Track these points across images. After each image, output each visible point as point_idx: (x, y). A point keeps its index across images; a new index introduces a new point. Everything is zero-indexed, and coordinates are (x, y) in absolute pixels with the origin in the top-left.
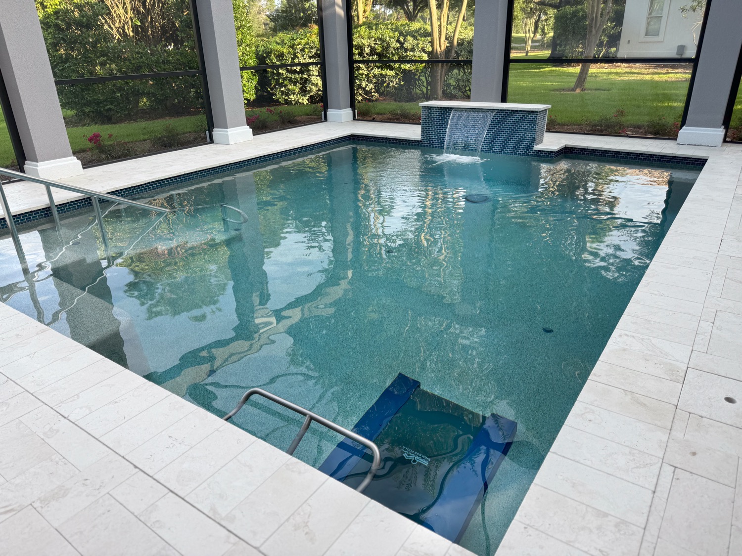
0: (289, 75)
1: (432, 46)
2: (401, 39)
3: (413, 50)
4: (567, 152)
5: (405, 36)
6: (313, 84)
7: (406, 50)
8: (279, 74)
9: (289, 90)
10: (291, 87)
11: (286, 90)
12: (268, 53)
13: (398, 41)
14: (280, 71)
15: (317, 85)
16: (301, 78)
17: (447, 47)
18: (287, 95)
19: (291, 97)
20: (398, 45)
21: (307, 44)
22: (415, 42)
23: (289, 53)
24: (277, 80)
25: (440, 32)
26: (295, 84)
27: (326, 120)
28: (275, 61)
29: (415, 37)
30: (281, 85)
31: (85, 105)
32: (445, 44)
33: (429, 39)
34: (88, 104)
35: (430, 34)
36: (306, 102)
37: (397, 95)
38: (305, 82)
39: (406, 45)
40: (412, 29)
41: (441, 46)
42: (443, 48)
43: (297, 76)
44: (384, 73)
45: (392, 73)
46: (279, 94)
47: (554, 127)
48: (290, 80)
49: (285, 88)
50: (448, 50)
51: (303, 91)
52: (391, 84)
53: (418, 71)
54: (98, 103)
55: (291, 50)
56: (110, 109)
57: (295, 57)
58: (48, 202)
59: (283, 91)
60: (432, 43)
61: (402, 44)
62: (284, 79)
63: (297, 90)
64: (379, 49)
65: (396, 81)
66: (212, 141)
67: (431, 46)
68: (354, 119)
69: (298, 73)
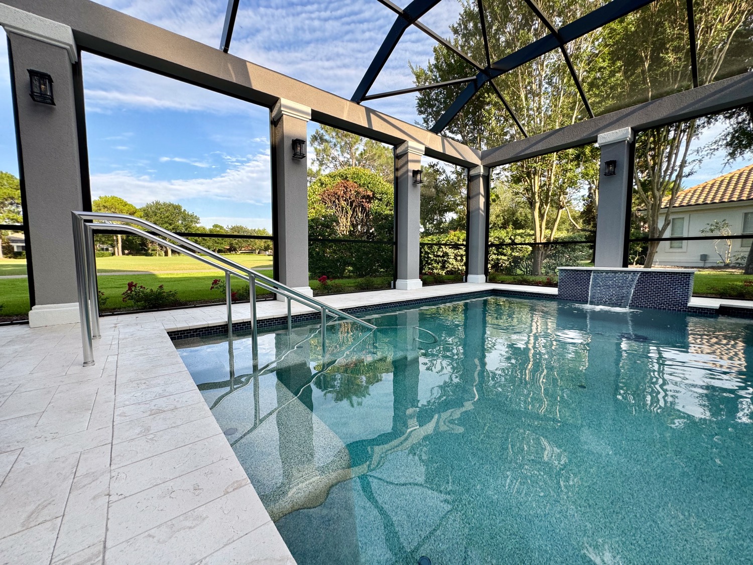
0: (435, 258)
2: (513, 237)
6: (450, 264)
8: (428, 257)
10: (435, 265)
14: (430, 256)
15: (453, 264)
16: (443, 260)
18: (432, 269)
19: (435, 271)
20: (510, 241)
21: (448, 240)
24: (427, 261)
25: (541, 234)
26: (438, 264)
27: (466, 281)
28: (427, 250)
29: (522, 237)
31: (317, 268)
32: (544, 240)
33: (533, 237)
34: (318, 268)
35: (534, 235)
36: (444, 274)
37: (509, 271)
38: (444, 262)
39: (516, 241)
41: (541, 242)
43: (440, 259)
44: (499, 257)
45: (506, 258)
48: (436, 261)
51: (443, 267)
52: (504, 265)
53: (524, 256)
54: (324, 268)
56: (330, 271)
58: (287, 313)
60: (535, 239)
62: (432, 260)
63: (439, 267)
65: (507, 263)
66: (395, 288)
67: (534, 241)
68: (486, 282)
69: (441, 257)
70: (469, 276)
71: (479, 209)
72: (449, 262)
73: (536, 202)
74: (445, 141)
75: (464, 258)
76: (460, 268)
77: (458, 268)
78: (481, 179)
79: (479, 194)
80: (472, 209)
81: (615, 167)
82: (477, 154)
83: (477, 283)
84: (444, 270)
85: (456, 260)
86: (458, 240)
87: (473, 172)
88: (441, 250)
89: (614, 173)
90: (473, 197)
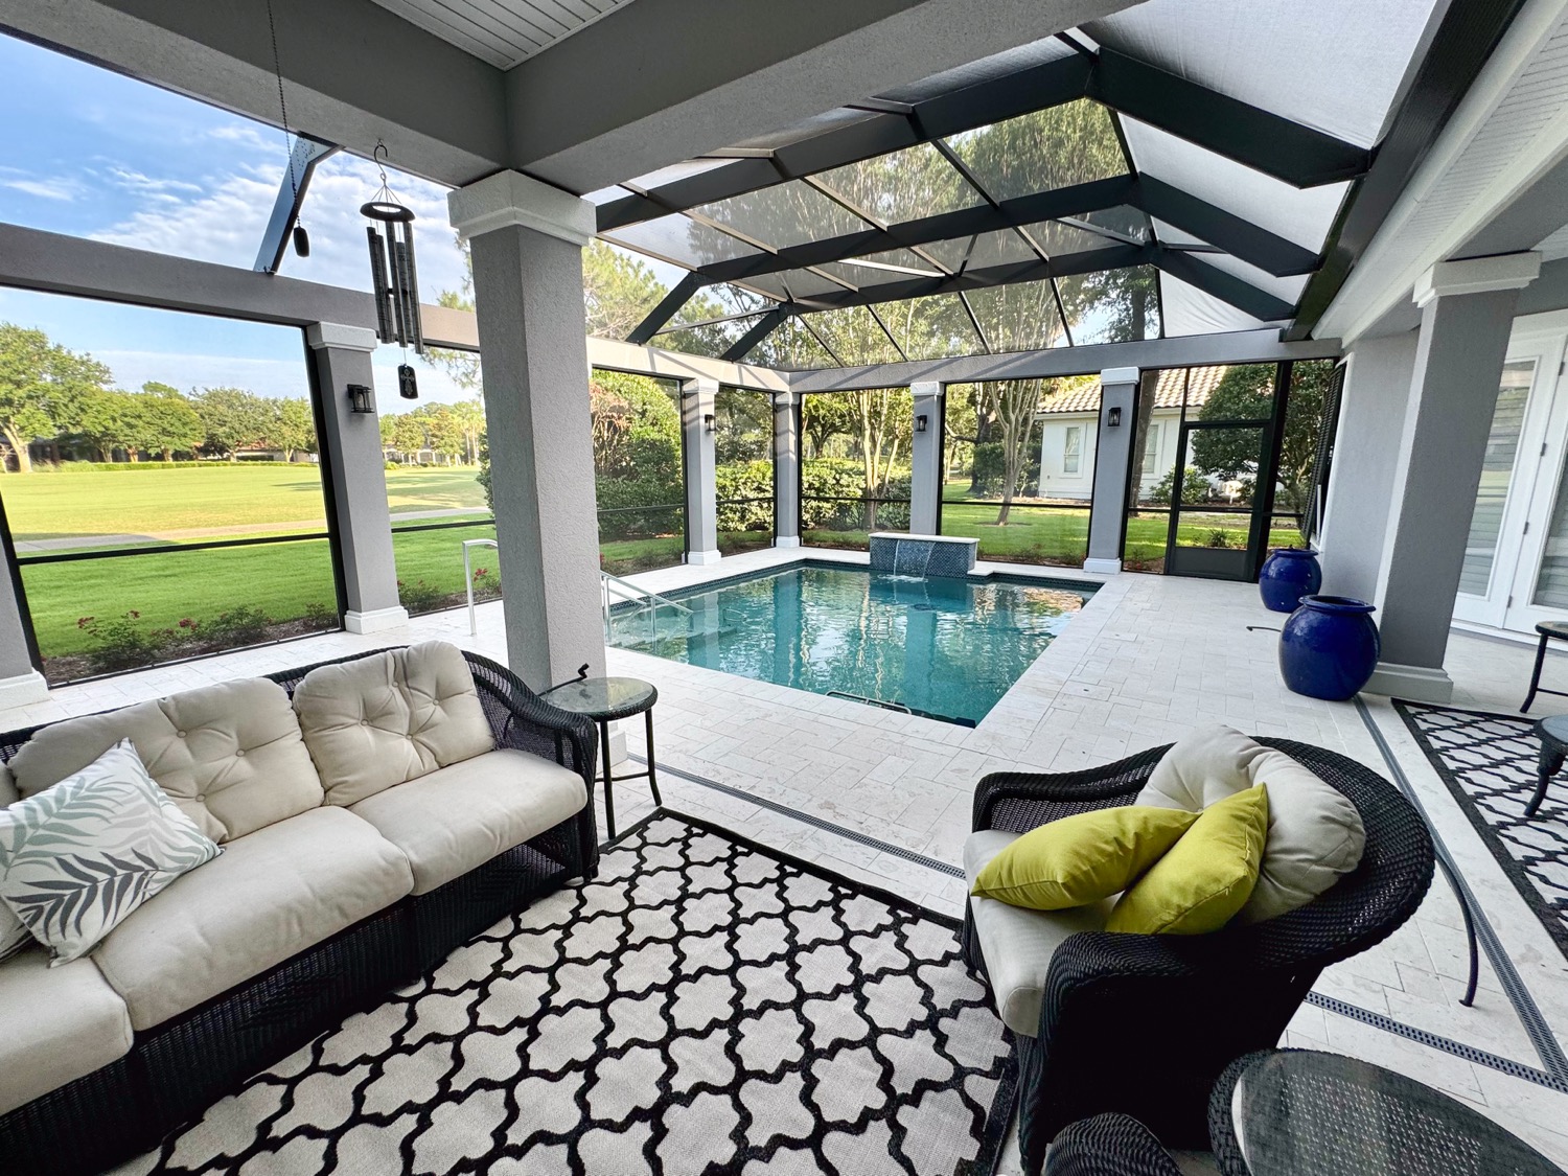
0: (731, 505)
1: (866, 483)
2: (838, 476)
3: (848, 486)
4: (995, 577)
5: (840, 474)
6: (752, 513)
7: (842, 486)
10: (730, 515)
13: (834, 478)
15: (756, 514)
16: (742, 508)
17: (879, 485)
20: (834, 482)
22: (850, 479)
23: (732, 485)
25: (873, 471)
26: (735, 513)
29: (850, 476)
32: (877, 482)
33: (864, 477)
35: (864, 473)
36: (744, 529)
37: (833, 524)
38: (743, 511)
39: (842, 482)
40: (846, 467)
41: (874, 484)
42: (876, 485)
45: (829, 505)
47: (982, 556)
48: (731, 509)
50: (880, 488)
51: (742, 519)
55: (734, 483)
57: (737, 489)
60: (866, 480)
61: (838, 481)
62: (725, 509)
63: (736, 518)
64: (817, 485)
65: (832, 512)
66: (687, 563)
68: (801, 545)
70: (779, 539)
71: (788, 451)
72: (750, 511)
73: (865, 429)
74: (743, 369)
75: (772, 505)
76: (768, 519)
77: (765, 522)
78: (790, 410)
79: (788, 431)
80: (779, 449)
81: (925, 422)
82: (783, 379)
83: (789, 550)
84: (743, 523)
85: (761, 507)
86: (764, 479)
87: (779, 400)
88: (739, 492)
89: (924, 430)
90: (780, 434)
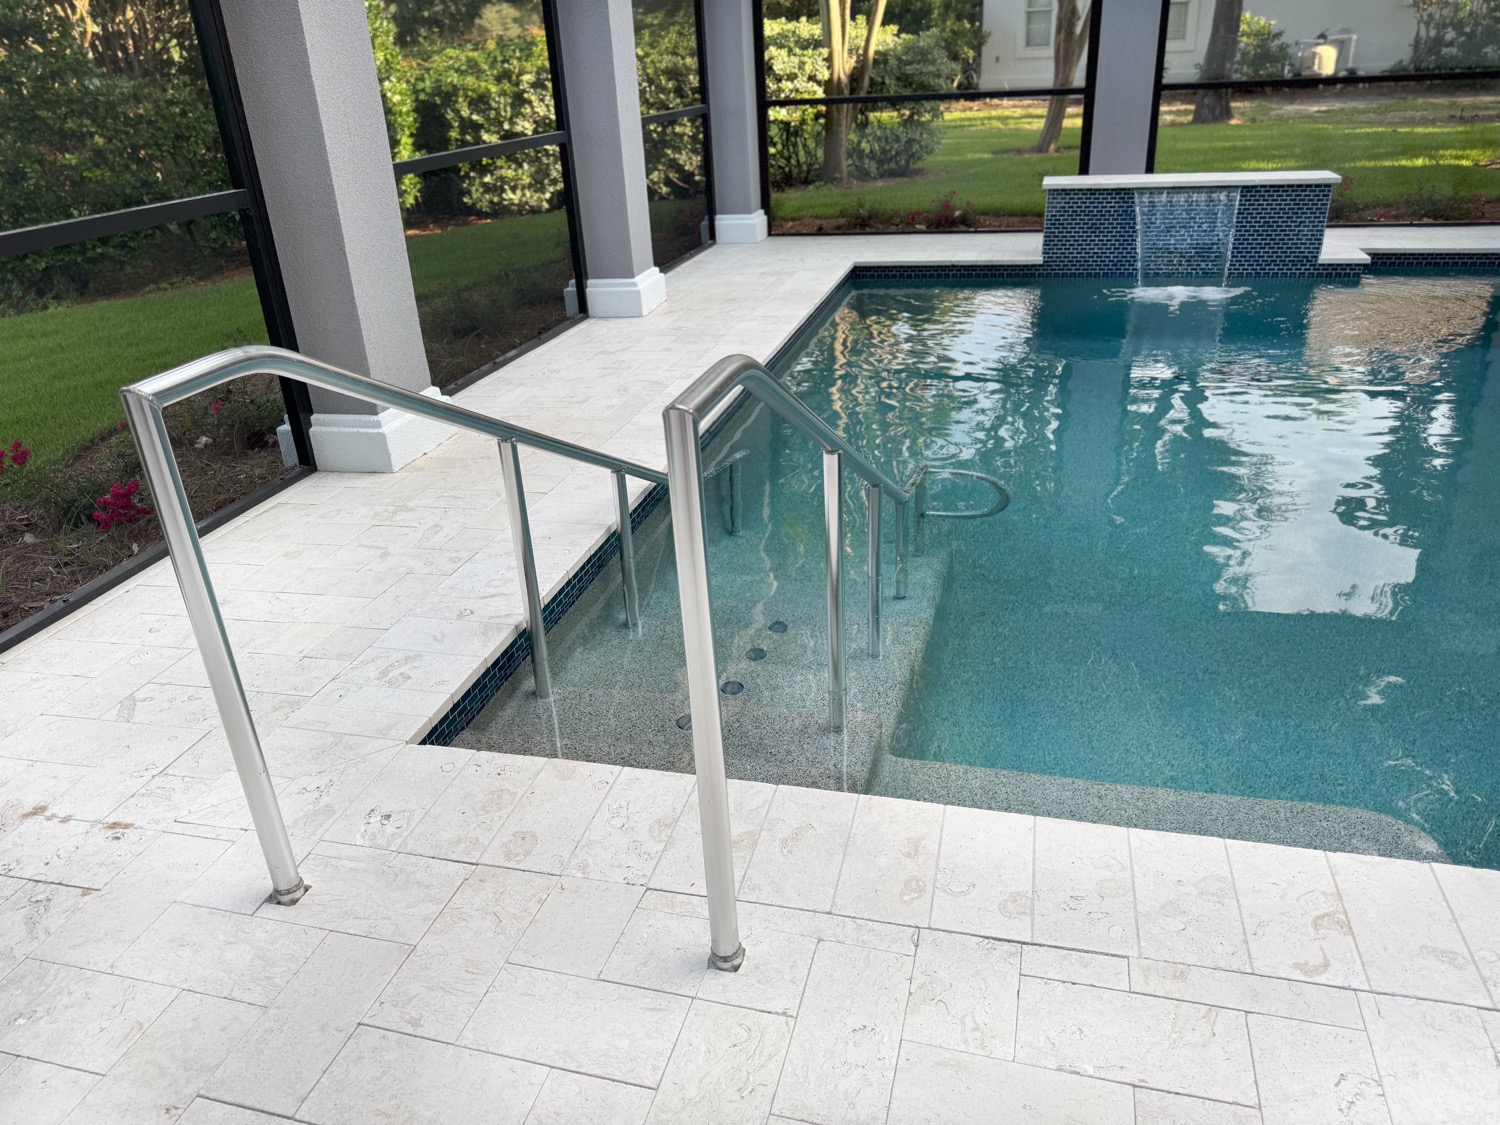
3: (792, 77)
9: (502, 179)
11: (496, 180)
12: (449, 96)
14: (485, 137)
17: (856, 68)
18: (499, 191)
19: (509, 195)
22: (796, 61)
25: (842, 36)
26: (520, 166)
27: (713, 240)
28: (467, 113)
30: (483, 170)
32: (849, 64)
35: (822, 44)
41: (844, 65)
42: (849, 69)
46: (477, 190)
49: (492, 175)
50: (856, 77)
53: (803, 122)
59: (488, 183)
60: (829, 60)
63: (527, 180)
66: (582, 317)
67: (828, 68)
70: (722, 222)
